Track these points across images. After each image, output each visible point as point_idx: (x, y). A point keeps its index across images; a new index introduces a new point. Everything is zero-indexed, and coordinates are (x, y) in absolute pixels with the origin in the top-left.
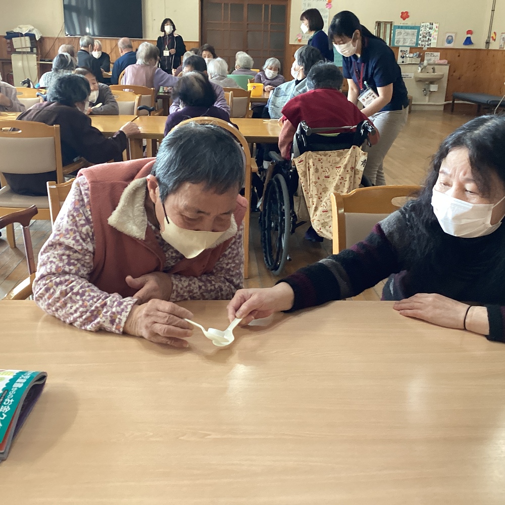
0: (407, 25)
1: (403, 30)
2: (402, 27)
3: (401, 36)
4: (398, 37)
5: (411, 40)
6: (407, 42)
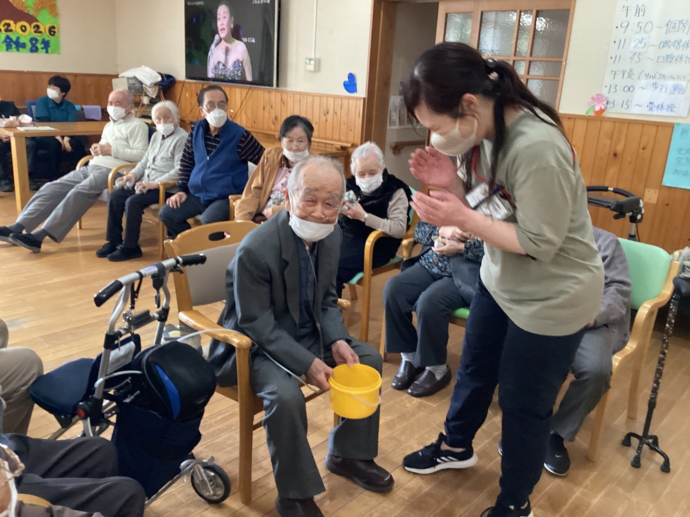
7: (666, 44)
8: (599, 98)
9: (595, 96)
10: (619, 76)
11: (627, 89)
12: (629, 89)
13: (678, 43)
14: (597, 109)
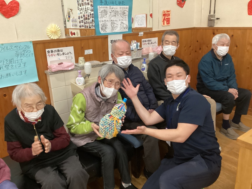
2: (106, 2)
3: (107, 18)
4: (104, 19)
6: (117, 27)
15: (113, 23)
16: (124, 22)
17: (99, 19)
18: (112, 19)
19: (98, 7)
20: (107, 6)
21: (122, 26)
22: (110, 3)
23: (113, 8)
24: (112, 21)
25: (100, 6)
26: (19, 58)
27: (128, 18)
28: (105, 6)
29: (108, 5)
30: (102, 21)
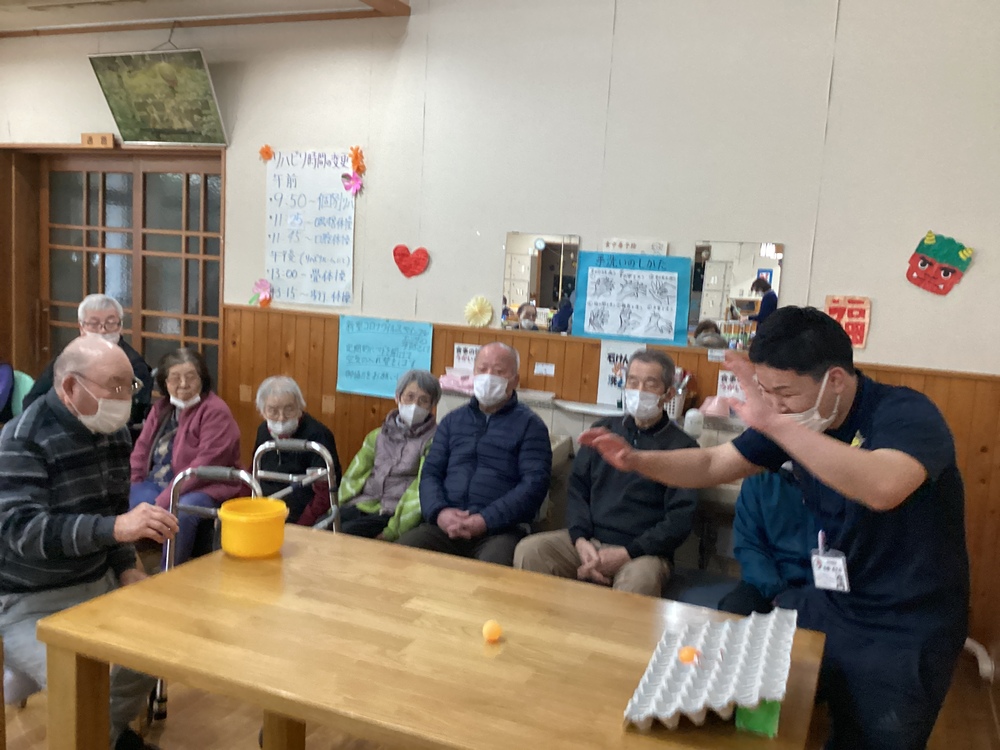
0: (637, 252)
1: (618, 271)
2: (613, 261)
3: (612, 297)
4: (601, 299)
5: (655, 315)
6: (636, 324)
7: (320, 221)
8: (262, 284)
9: (258, 282)
10: (280, 258)
11: (289, 274)
12: (292, 274)
13: (332, 220)
14: (262, 297)
15: (626, 311)
16: (663, 313)
17: (588, 299)
18: (626, 302)
19: (590, 271)
20: (612, 270)
21: (652, 324)
22: (623, 262)
23: (630, 276)
24: (624, 306)
25: (595, 269)
26: (407, 350)
27: (676, 303)
28: (608, 270)
29: (616, 267)
30: (596, 304)
